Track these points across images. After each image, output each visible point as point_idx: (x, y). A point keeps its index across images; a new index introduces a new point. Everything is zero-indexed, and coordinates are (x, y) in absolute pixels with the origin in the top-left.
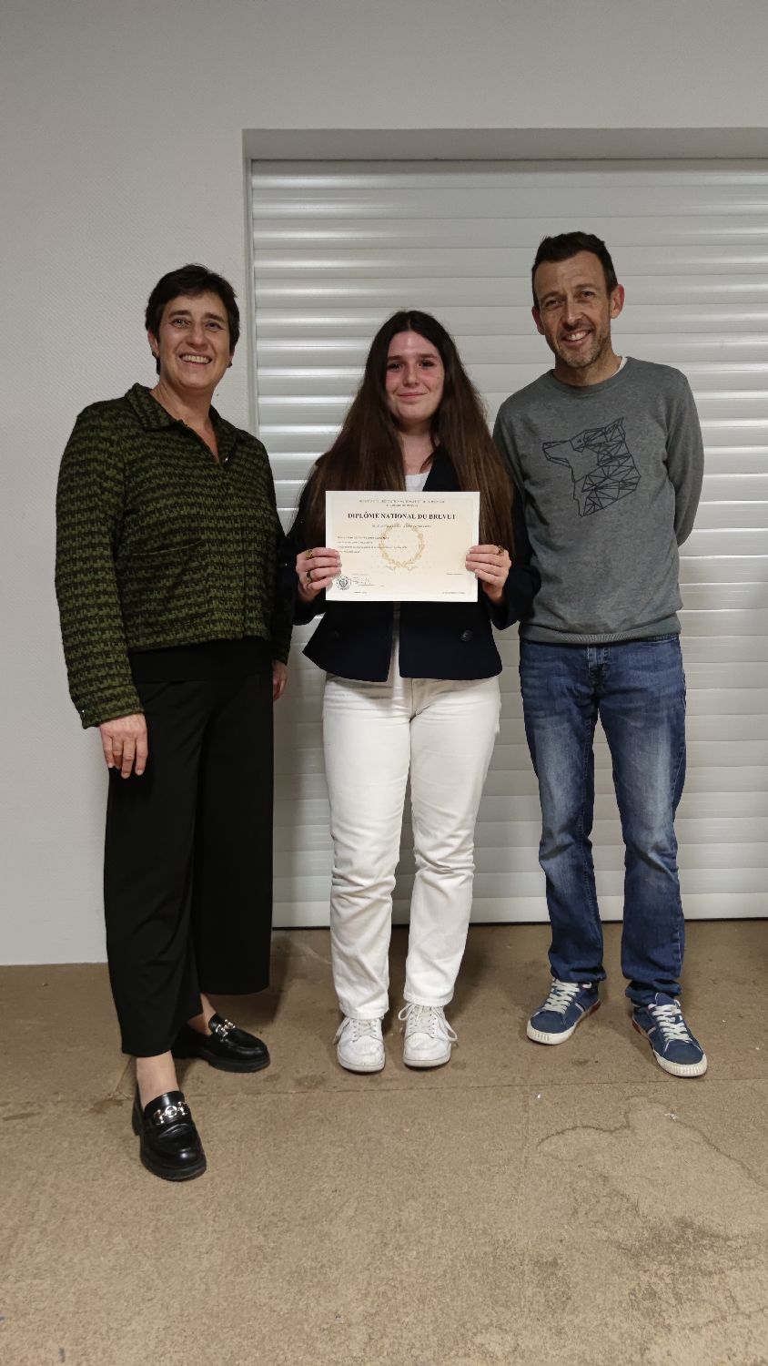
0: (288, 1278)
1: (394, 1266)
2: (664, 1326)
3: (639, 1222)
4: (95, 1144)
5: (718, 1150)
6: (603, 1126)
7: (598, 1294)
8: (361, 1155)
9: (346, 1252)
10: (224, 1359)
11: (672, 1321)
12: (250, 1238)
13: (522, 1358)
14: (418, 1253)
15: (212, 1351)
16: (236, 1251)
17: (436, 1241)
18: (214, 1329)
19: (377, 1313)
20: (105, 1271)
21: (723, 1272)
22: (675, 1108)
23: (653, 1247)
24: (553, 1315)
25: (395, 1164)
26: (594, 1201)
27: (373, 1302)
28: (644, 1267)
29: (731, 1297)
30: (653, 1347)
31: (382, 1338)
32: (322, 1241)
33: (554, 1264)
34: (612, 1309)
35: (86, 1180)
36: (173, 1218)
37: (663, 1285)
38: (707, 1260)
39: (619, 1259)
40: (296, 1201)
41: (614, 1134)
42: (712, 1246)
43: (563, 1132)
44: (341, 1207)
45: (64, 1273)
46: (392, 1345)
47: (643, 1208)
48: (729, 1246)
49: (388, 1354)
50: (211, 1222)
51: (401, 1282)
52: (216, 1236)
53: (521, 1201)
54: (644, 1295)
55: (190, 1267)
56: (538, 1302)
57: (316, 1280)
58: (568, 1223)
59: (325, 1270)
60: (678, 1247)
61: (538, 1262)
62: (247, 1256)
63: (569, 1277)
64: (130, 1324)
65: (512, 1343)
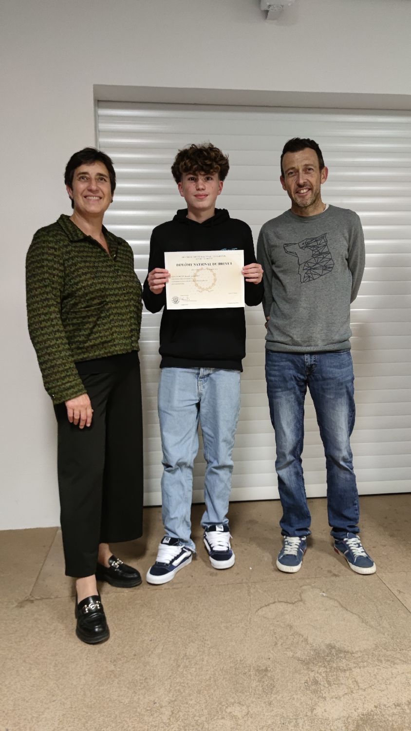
0: (128, 685)
1: (184, 677)
2: (322, 698)
3: (308, 647)
4: (20, 623)
5: (347, 610)
6: (289, 601)
7: (289, 684)
8: (164, 622)
9: (158, 671)
10: (95, 728)
11: (327, 695)
12: (106, 667)
13: (251, 717)
14: (196, 669)
15: (89, 725)
16: (100, 674)
17: (205, 663)
18: (89, 714)
19: (175, 700)
20: (28, 688)
21: (351, 669)
22: (324, 590)
23: (316, 659)
24: (266, 696)
25: (182, 625)
26: (285, 638)
27: (173, 695)
28: (311, 669)
29: (355, 681)
30: (317, 708)
31: (178, 712)
32: (145, 666)
33: (266, 670)
34: (296, 691)
35: (16, 642)
36: (64, 659)
37: (321, 677)
38: (343, 664)
39: (299, 666)
40: (130, 647)
41: (295, 605)
42: (345, 657)
43: (268, 605)
44: (154, 649)
45: (6, 690)
46: (184, 715)
47: (310, 640)
48: (354, 657)
49: (182, 721)
50: (85, 660)
51: (187, 684)
52: (88, 667)
53: (248, 640)
54: (312, 682)
55: (75, 683)
56: (258, 689)
57: (142, 686)
58: (273, 650)
59: (147, 681)
60: (328, 658)
61: (258, 670)
62: (105, 676)
63: (274, 676)
64: (43, 714)
65: (246, 711)
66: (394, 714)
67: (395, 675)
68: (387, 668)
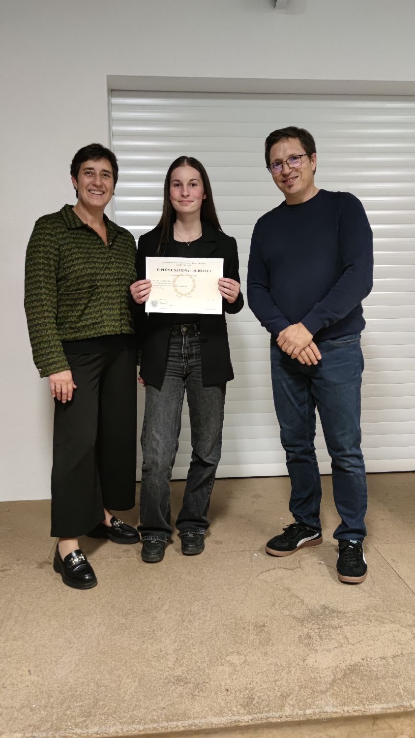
0: (137, 636)
1: (188, 630)
2: (313, 650)
3: (304, 607)
4: (40, 582)
6: (288, 567)
7: (284, 638)
8: (171, 583)
9: (165, 624)
10: (108, 671)
11: (318, 648)
12: (118, 620)
13: (248, 665)
14: (200, 623)
15: (102, 668)
16: (112, 626)
17: (208, 618)
18: (102, 659)
19: (180, 649)
20: (48, 637)
21: (342, 627)
22: (323, 558)
23: (310, 618)
24: (263, 647)
25: (188, 586)
26: (283, 599)
27: (178, 644)
28: (305, 626)
29: (345, 637)
30: (309, 658)
31: (182, 659)
32: (153, 620)
33: (264, 626)
34: (290, 644)
35: (36, 598)
36: (80, 613)
37: (314, 633)
38: (335, 622)
39: (294, 623)
40: (140, 604)
41: (293, 571)
42: (338, 616)
43: (269, 570)
44: (162, 606)
45: (28, 638)
46: (188, 662)
47: (306, 601)
48: (345, 616)
50: (99, 614)
51: (191, 636)
52: (102, 620)
53: (248, 600)
54: (305, 637)
55: (90, 633)
56: (256, 642)
57: (150, 636)
58: (271, 608)
59: (155, 632)
60: (322, 617)
61: (256, 625)
62: (117, 628)
63: (270, 631)
64: (62, 659)
65: (244, 659)
66: (379, 665)
67: (383, 633)
68: (375, 626)
